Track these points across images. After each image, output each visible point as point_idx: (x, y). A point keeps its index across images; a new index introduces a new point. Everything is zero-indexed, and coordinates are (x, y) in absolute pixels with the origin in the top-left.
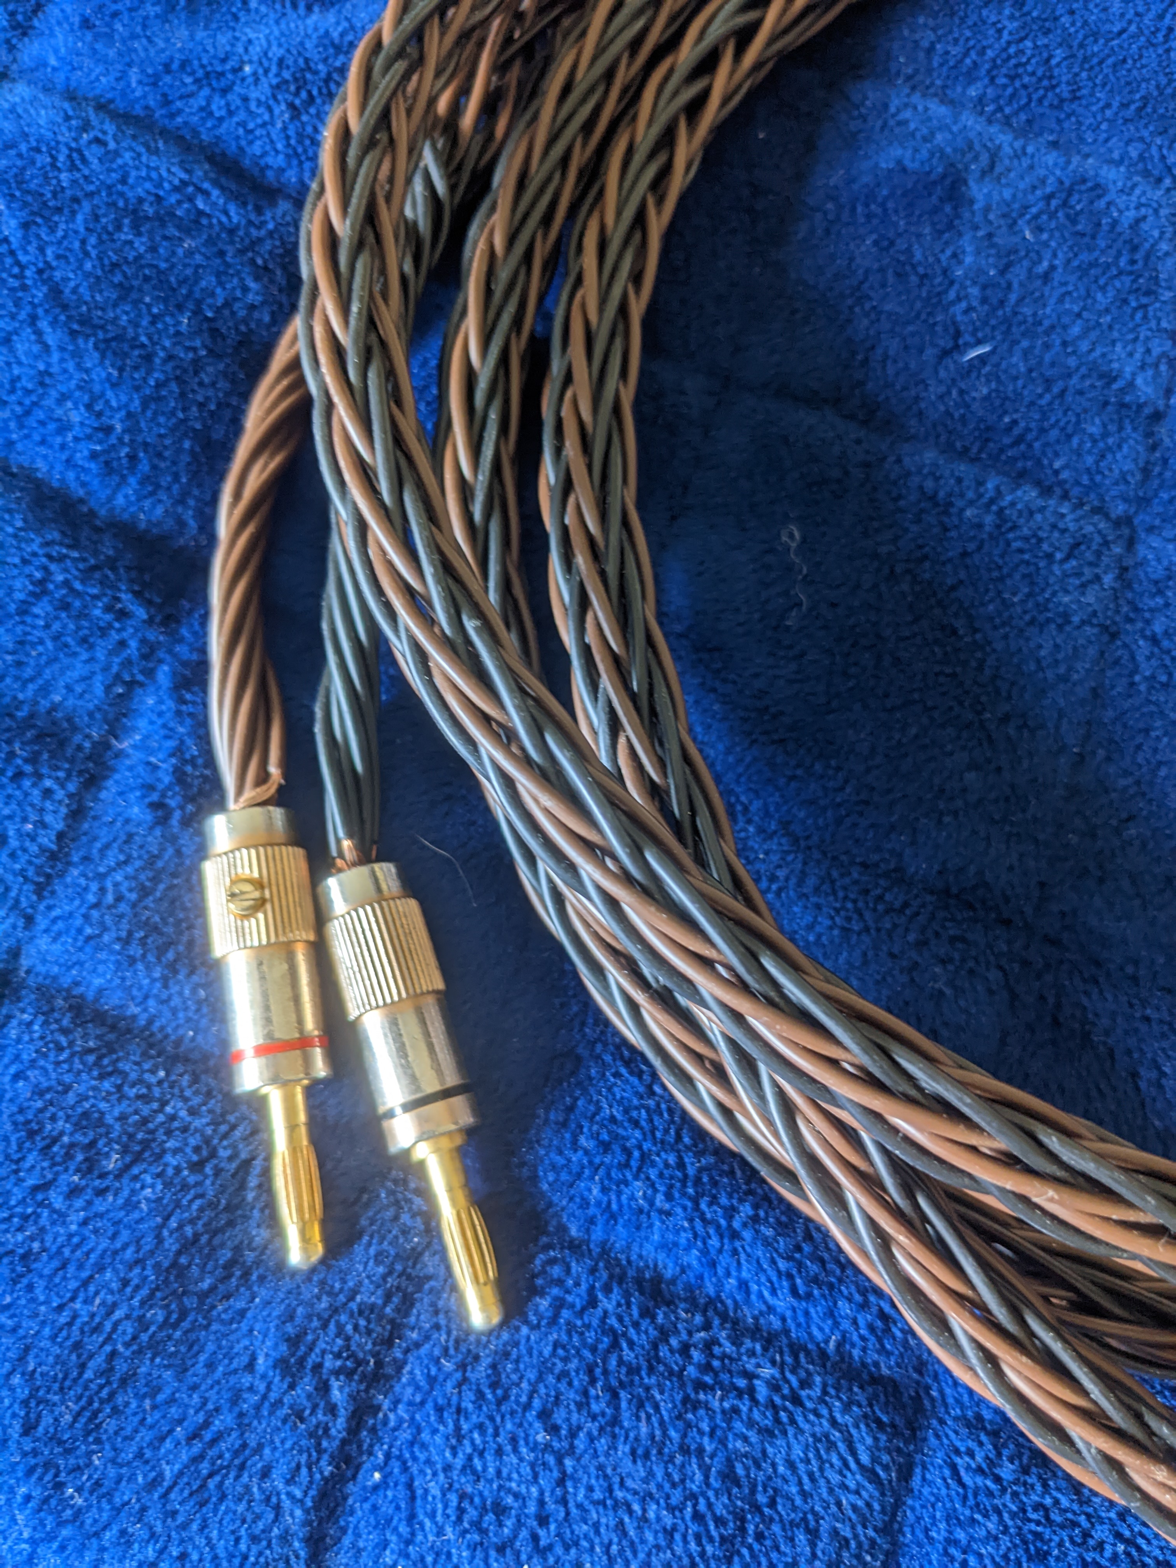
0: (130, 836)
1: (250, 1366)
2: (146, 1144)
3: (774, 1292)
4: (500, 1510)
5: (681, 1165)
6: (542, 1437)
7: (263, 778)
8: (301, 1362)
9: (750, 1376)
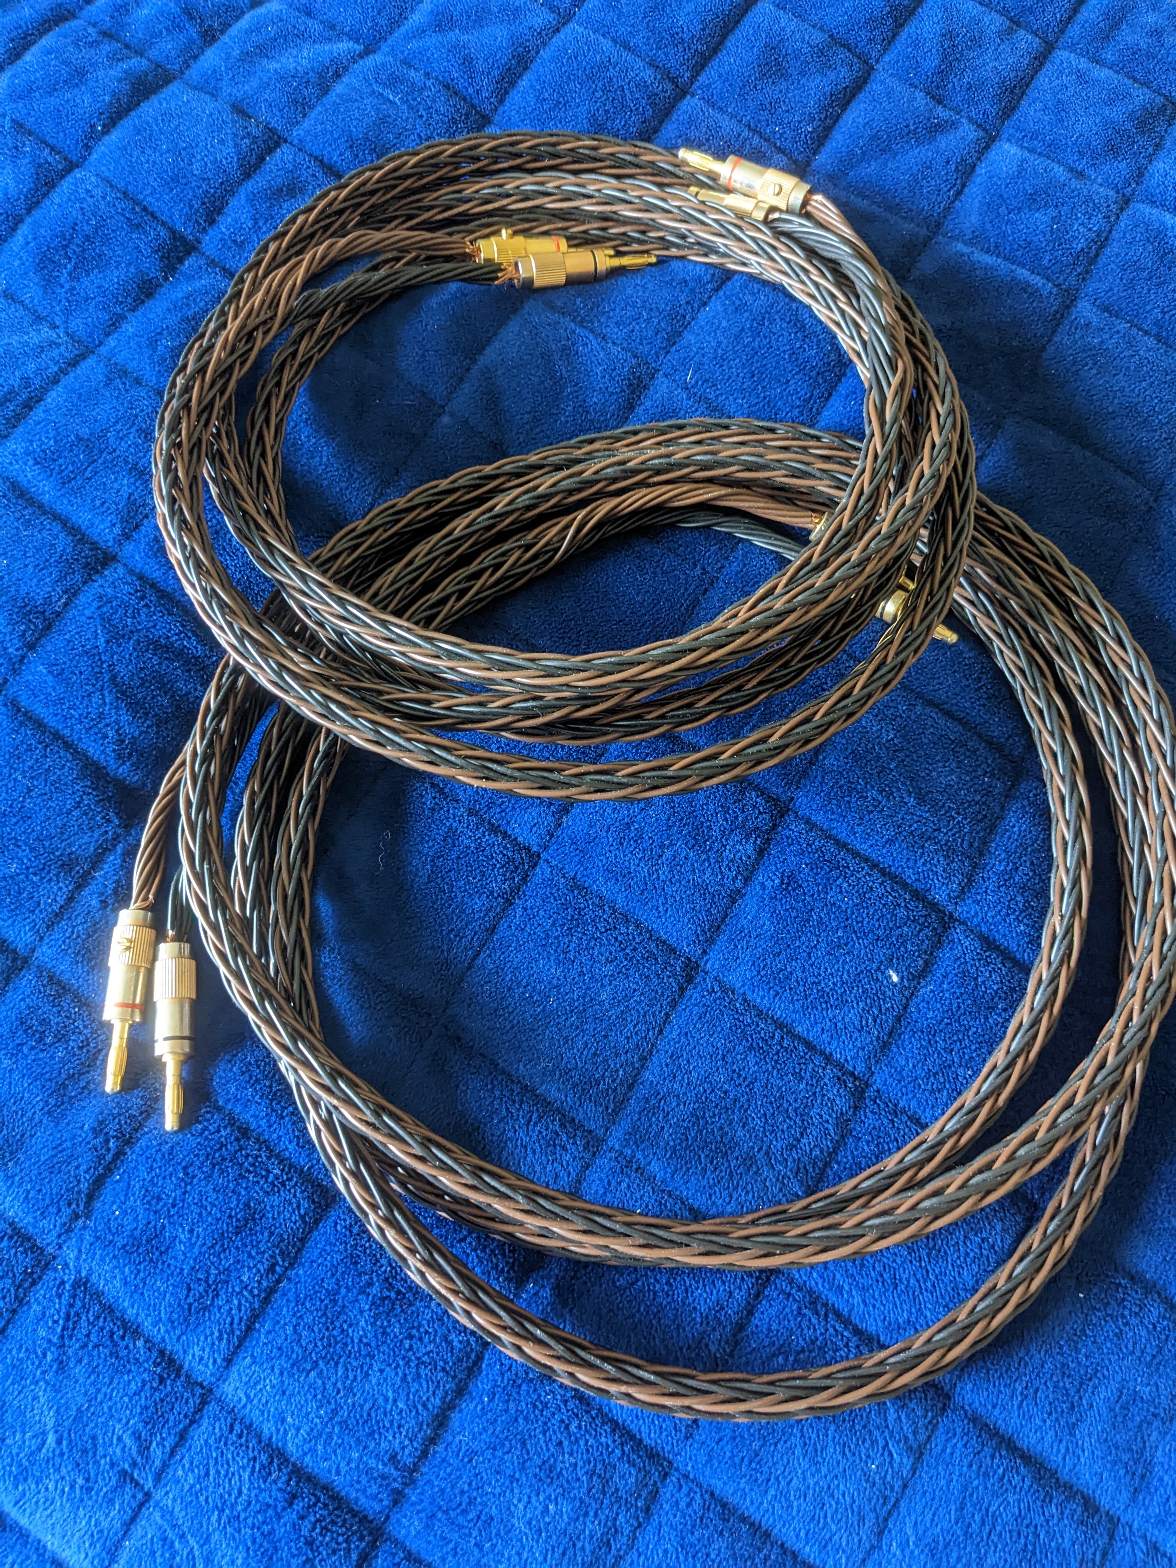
0: (89, 912)
1: (82, 1128)
2: (64, 1035)
3: (290, 1142)
4: (159, 1199)
5: (270, 1087)
6: (181, 1175)
7: (146, 899)
8: (101, 1130)
9: (268, 1171)
